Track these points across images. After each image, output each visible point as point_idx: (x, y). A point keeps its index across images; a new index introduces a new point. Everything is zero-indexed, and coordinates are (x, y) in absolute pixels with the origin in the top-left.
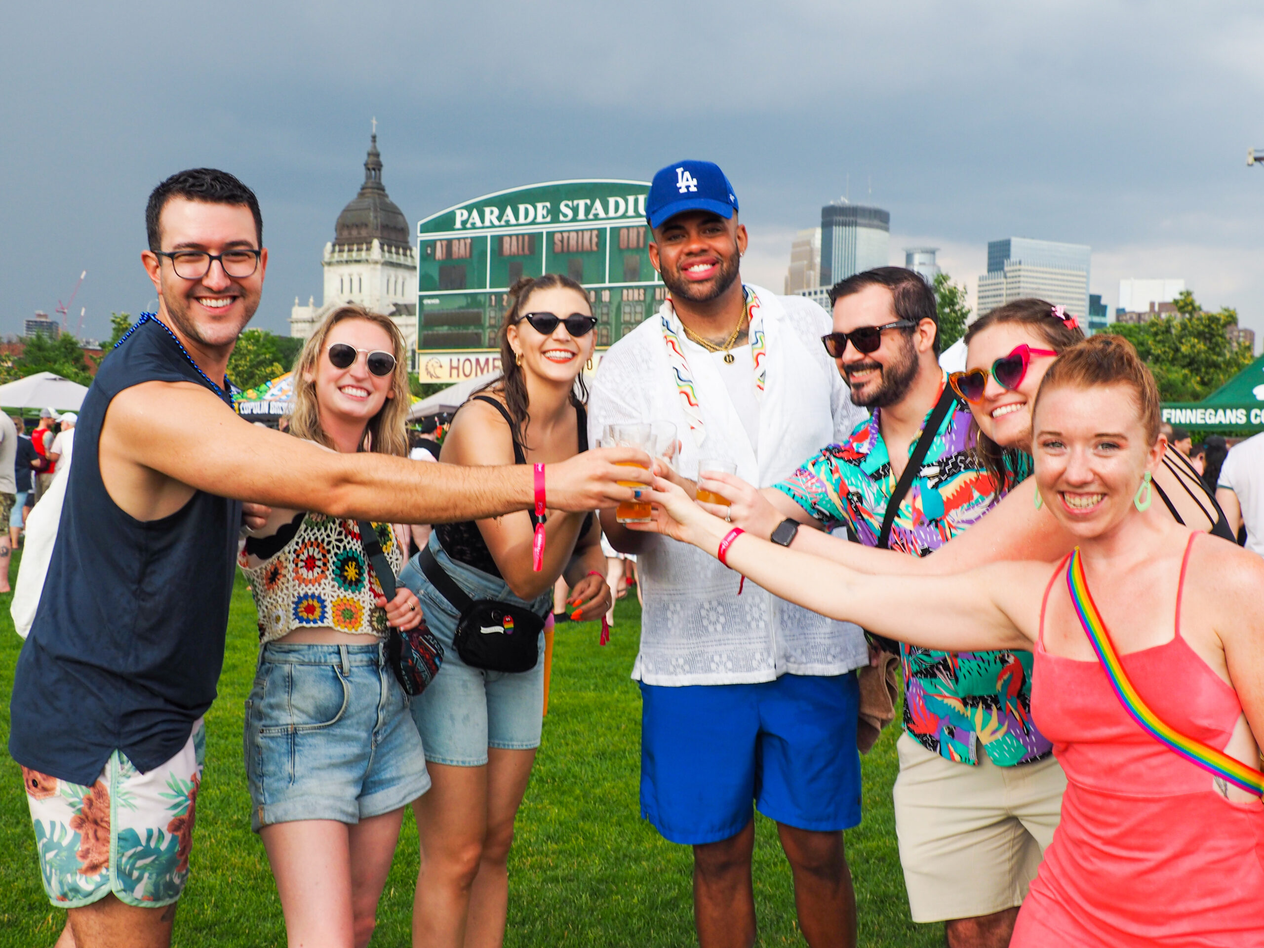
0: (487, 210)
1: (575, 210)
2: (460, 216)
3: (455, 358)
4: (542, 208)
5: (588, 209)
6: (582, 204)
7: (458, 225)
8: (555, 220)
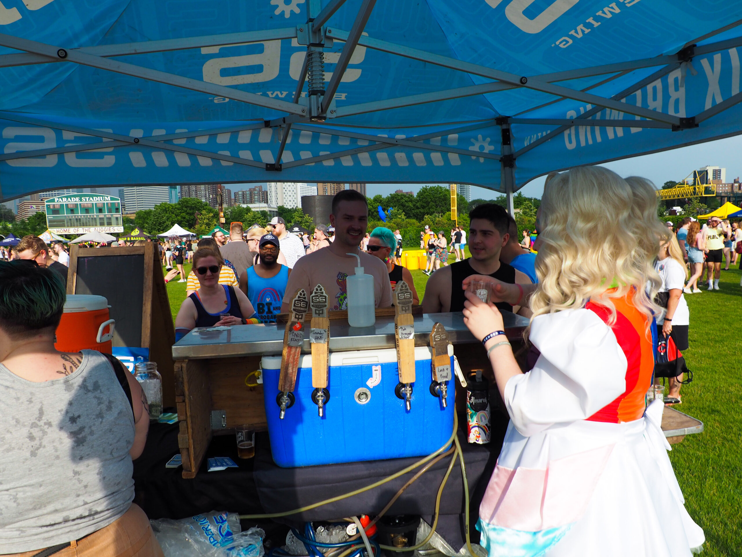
0: (63, 199)
1: (86, 199)
2: (56, 200)
3: (58, 229)
4: (77, 199)
5: (89, 199)
6: (87, 198)
7: (56, 201)
8: (81, 201)
